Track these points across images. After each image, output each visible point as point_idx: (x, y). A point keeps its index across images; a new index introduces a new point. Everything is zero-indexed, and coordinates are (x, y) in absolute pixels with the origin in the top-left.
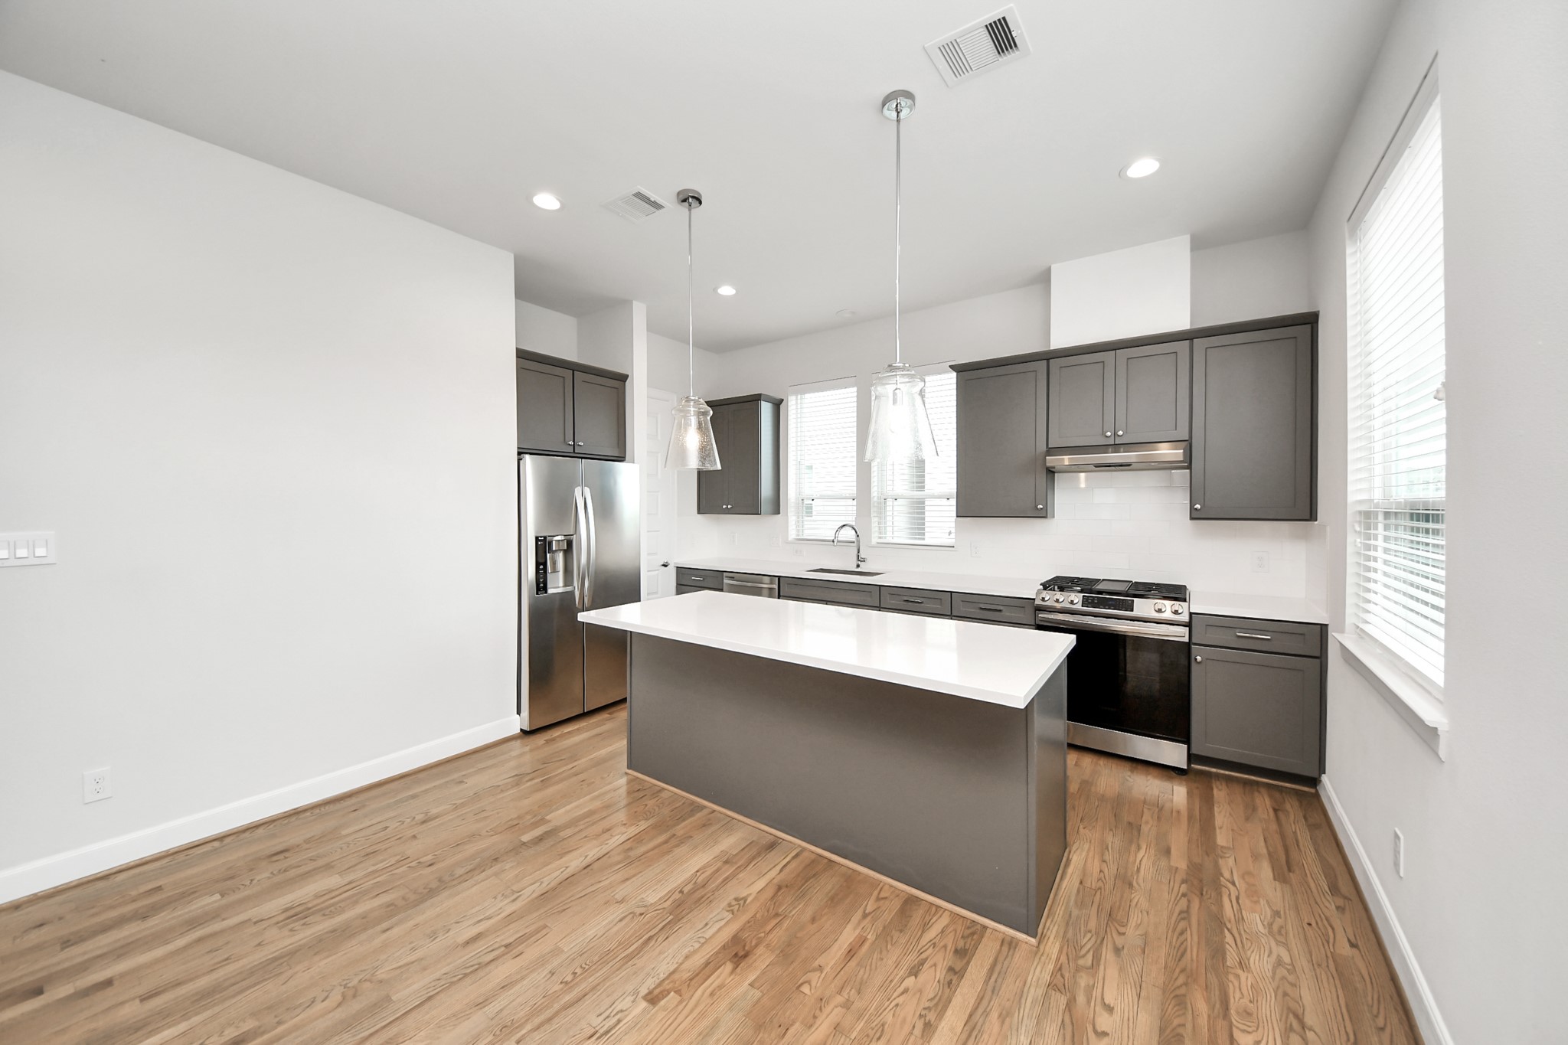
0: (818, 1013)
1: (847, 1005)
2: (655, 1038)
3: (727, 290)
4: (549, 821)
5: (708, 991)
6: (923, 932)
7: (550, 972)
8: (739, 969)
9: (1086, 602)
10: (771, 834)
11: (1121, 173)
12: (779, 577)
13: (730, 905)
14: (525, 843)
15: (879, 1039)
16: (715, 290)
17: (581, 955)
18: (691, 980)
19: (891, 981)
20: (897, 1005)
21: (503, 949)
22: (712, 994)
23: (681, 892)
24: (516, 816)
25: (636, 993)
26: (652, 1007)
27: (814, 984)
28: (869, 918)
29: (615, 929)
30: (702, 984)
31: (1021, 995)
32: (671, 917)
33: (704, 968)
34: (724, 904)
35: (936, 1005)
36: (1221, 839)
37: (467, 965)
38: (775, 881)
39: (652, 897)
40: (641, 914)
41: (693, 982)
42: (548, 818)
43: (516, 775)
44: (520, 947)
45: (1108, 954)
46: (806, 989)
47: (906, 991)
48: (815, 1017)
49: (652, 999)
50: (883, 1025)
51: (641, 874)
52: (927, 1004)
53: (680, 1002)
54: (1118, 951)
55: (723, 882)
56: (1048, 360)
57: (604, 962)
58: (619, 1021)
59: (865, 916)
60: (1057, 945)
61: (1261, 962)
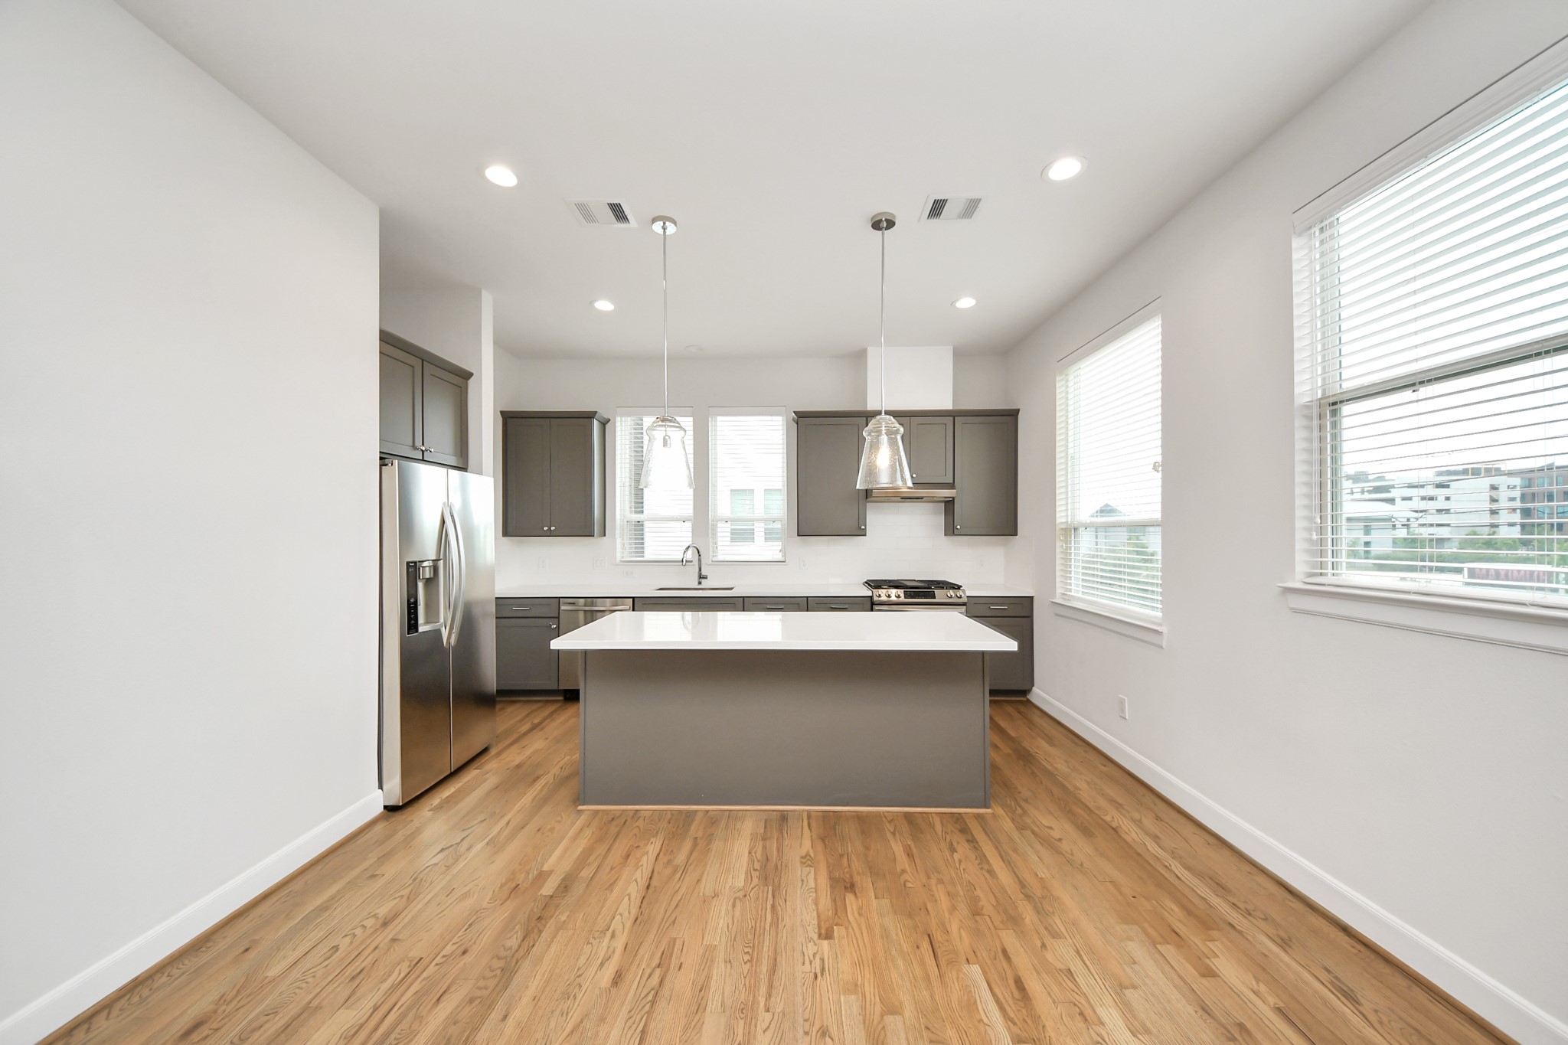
0: (932, 893)
1: (940, 881)
2: (859, 956)
3: (604, 305)
4: (550, 873)
5: (856, 914)
6: (933, 828)
7: (726, 962)
8: (858, 894)
9: (906, 596)
10: (773, 811)
11: (953, 303)
12: (633, 598)
13: (802, 862)
14: (552, 896)
15: (975, 889)
16: (592, 302)
17: (735, 940)
18: (836, 914)
19: (948, 860)
20: (964, 870)
21: (658, 971)
22: (860, 915)
23: (755, 870)
24: (504, 880)
25: (811, 940)
26: (833, 941)
27: (909, 879)
28: (897, 834)
29: (737, 913)
30: (847, 913)
31: (1011, 839)
32: (770, 888)
33: (836, 904)
34: (798, 864)
35: (981, 860)
36: (1013, 734)
37: (643, 995)
38: (814, 836)
39: (740, 882)
40: (745, 896)
41: (839, 914)
42: (545, 868)
43: (442, 850)
44: (673, 961)
45: (1024, 804)
46: (909, 885)
47: (960, 861)
48: (933, 896)
49: (828, 936)
50: (969, 882)
51: (706, 873)
52: (977, 862)
53: (847, 928)
54: (1026, 801)
55: (778, 852)
56: (867, 417)
57: (760, 935)
58: (822, 960)
59: (894, 834)
60: (1001, 810)
61: (1081, 784)
